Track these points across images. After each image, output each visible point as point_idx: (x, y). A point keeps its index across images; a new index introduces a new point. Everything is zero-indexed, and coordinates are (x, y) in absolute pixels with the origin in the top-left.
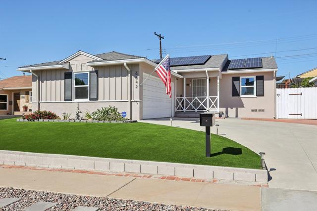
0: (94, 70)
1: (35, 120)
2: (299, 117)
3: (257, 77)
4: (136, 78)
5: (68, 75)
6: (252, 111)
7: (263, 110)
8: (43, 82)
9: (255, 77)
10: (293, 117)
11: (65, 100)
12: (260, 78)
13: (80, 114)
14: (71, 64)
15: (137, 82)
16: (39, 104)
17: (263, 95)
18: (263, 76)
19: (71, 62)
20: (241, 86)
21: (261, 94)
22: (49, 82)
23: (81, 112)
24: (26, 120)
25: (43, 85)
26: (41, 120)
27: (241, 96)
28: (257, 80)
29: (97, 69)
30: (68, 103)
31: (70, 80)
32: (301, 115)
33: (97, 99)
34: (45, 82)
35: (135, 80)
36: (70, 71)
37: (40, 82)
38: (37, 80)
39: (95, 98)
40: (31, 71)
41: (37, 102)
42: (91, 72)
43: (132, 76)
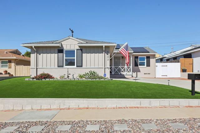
0: (79, 48)
1: (43, 80)
2: (166, 77)
3: (147, 57)
5: (60, 51)
6: (145, 74)
7: (150, 74)
8: (40, 55)
9: (146, 57)
10: (163, 77)
11: (58, 67)
13: (69, 75)
14: (62, 44)
15: (108, 57)
16: (37, 68)
17: (150, 66)
18: (149, 57)
19: (63, 43)
20: (139, 61)
21: (148, 65)
22: (45, 55)
23: (70, 74)
26: (48, 80)
27: (139, 66)
28: (147, 58)
29: (82, 48)
30: (60, 69)
31: (62, 54)
32: (167, 76)
33: (82, 66)
34: (42, 54)
36: (62, 49)
37: (38, 54)
38: (36, 53)
39: (80, 66)
40: (33, 47)
41: (36, 67)
42: (77, 50)
43: (106, 54)
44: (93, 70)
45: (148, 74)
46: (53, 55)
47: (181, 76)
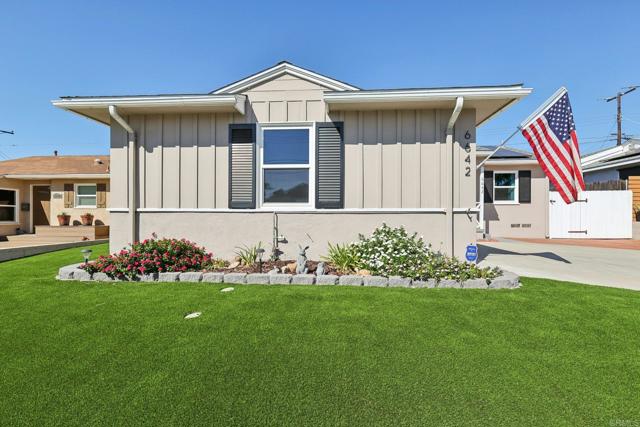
0: (329, 120)
1: (144, 278)
2: (583, 236)
3: (520, 172)
4: (467, 147)
5: (243, 132)
6: (513, 226)
7: (529, 226)
8: (151, 151)
9: (516, 173)
10: (574, 236)
11: (230, 207)
12: (525, 175)
13: (281, 247)
14: (251, 100)
15: (468, 160)
16: (137, 214)
17: (529, 201)
18: (529, 172)
19: (252, 96)
20: (495, 187)
21: (525, 198)
22: (171, 152)
23: (285, 241)
24: (100, 276)
25: (152, 159)
27: (495, 202)
28: (520, 177)
29: (341, 120)
30: (241, 217)
31: (250, 146)
32: (586, 232)
33: (341, 205)
34: (157, 150)
35: (464, 154)
36: (249, 122)
37: (142, 149)
38: (131, 144)
39: (333, 200)
40: (112, 110)
41: (131, 209)
42: (320, 126)
43: (457, 144)
44: (394, 223)
45: (524, 226)
46: (207, 152)
47: (634, 233)
